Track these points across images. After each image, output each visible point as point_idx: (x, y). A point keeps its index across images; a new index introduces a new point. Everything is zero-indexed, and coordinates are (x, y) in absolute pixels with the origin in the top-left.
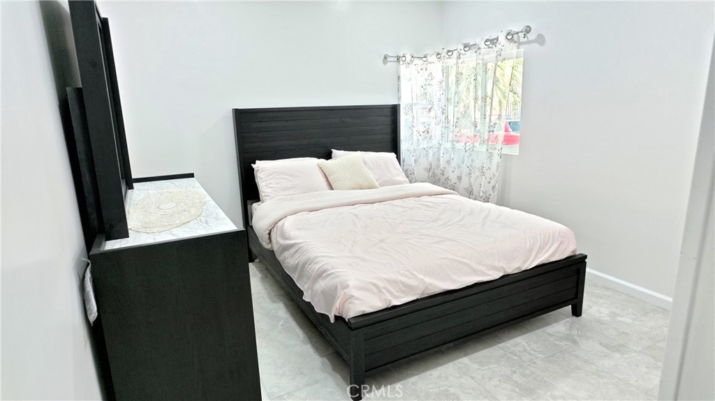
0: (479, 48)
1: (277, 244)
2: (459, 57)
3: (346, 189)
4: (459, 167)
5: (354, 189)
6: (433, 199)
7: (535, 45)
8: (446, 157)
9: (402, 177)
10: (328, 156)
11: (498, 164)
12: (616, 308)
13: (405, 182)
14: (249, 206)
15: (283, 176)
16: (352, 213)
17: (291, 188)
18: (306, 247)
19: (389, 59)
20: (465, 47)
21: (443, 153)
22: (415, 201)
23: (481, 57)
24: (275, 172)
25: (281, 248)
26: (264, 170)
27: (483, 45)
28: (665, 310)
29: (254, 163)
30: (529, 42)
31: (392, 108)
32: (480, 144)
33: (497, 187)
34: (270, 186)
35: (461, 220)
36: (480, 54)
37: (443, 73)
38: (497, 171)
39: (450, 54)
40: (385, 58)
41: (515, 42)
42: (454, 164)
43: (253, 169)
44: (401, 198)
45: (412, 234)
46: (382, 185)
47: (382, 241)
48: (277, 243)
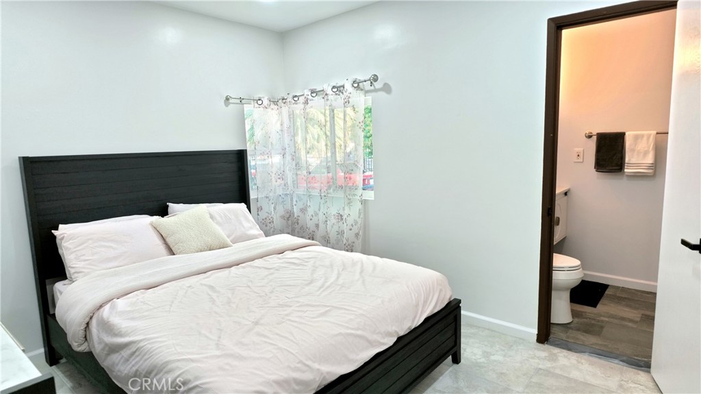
0: (326, 94)
1: (100, 343)
2: (306, 102)
3: (192, 252)
4: (317, 214)
5: (201, 251)
6: (296, 254)
7: (382, 94)
8: (300, 205)
9: (256, 231)
10: (164, 212)
11: (360, 210)
12: (486, 346)
13: (260, 235)
14: (48, 287)
15: (103, 243)
16: (205, 285)
17: (115, 258)
18: (149, 346)
19: (231, 101)
20: (312, 93)
21: (297, 201)
22: (280, 259)
23: (329, 103)
24: (89, 239)
25: (107, 348)
26: (72, 237)
27: (329, 91)
28: (523, 340)
29: (57, 229)
30: (376, 90)
31: (238, 154)
32: (334, 190)
33: (360, 234)
34: (83, 258)
35: (338, 278)
36: (328, 100)
37: (290, 118)
38: (359, 217)
39: (296, 99)
40: (227, 99)
41: (362, 90)
42: (310, 211)
43: (54, 237)
44: (261, 257)
45: (290, 306)
46: (234, 242)
47: (256, 323)
48: (101, 341)
